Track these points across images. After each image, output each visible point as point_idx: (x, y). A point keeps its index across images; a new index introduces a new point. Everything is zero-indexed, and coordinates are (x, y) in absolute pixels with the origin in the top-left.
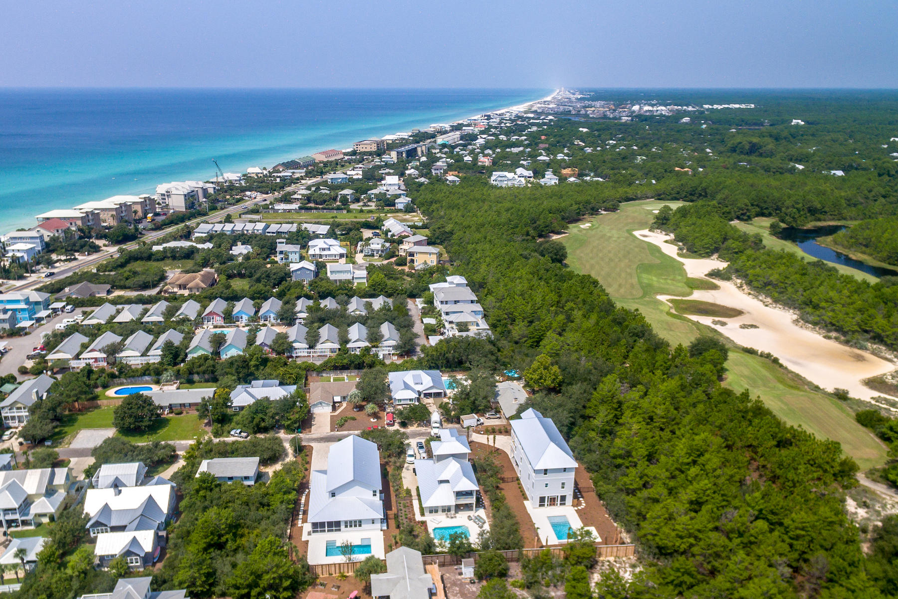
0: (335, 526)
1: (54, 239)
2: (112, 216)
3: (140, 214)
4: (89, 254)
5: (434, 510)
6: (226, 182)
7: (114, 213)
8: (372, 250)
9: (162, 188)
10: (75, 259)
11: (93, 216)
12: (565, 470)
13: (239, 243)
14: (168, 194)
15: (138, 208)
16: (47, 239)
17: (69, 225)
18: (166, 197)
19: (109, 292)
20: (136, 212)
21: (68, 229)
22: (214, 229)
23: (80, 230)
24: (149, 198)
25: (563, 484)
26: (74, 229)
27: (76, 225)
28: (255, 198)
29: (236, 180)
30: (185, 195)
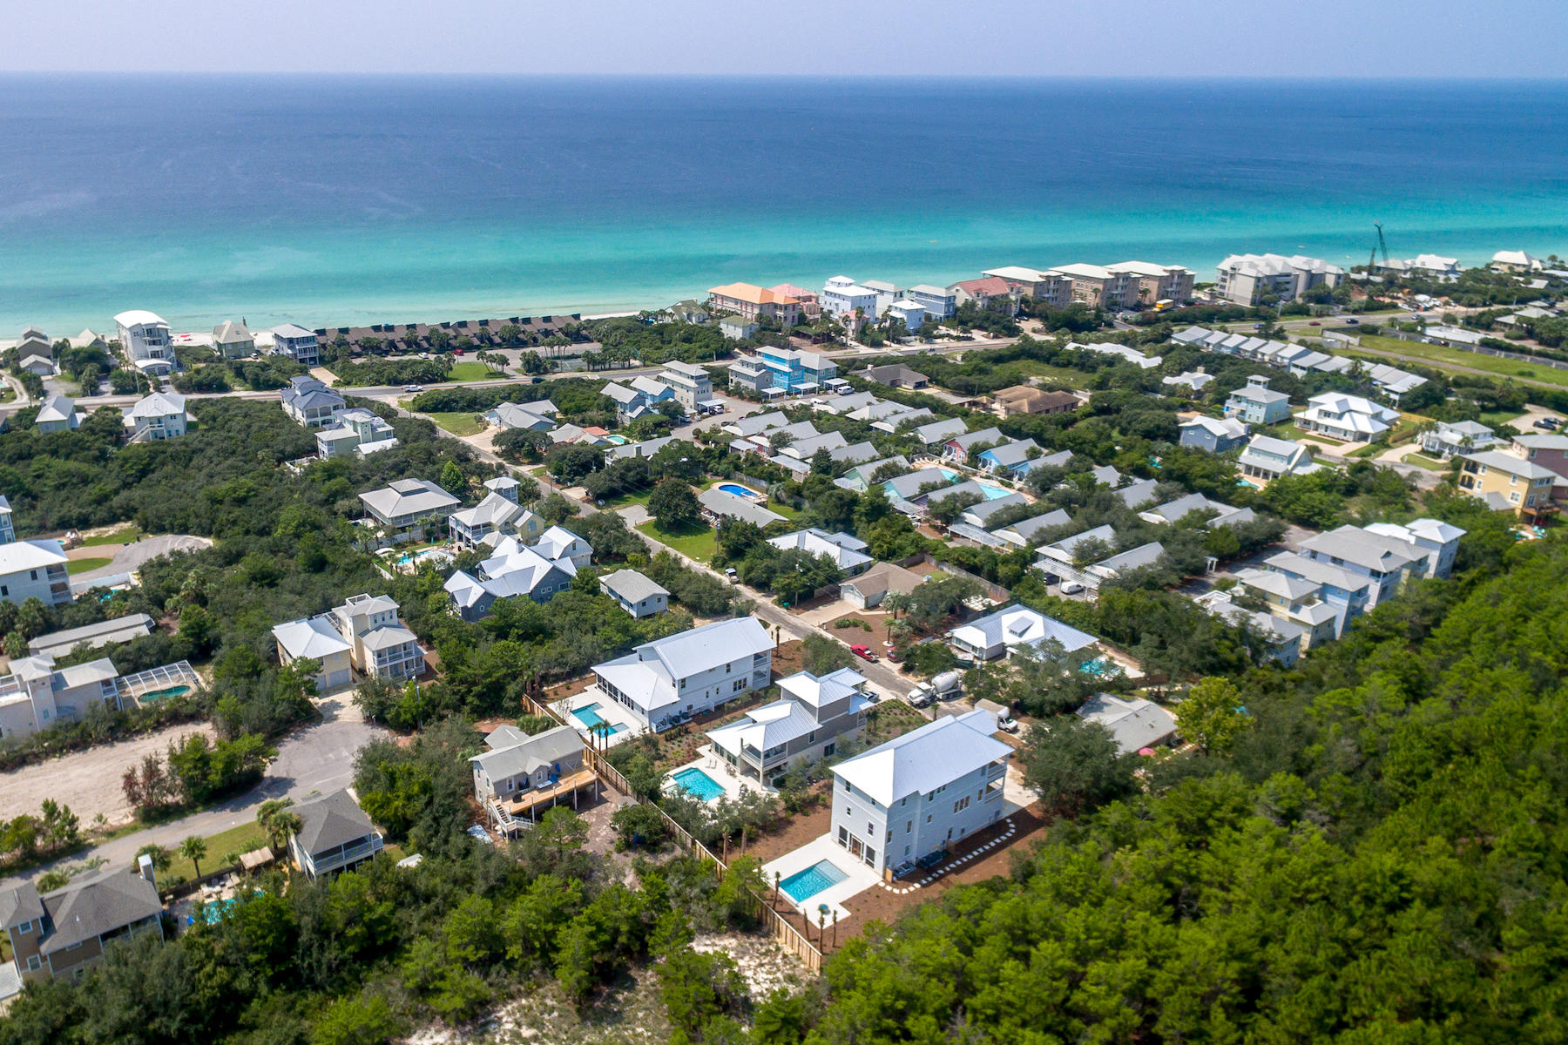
0: (613, 692)
1: (970, 306)
2: (1096, 291)
3: (1153, 295)
4: (995, 337)
5: (719, 749)
6: (1405, 272)
7: (1100, 287)
8: (1443, 444)
9: (1226, 265)
10: (970, 339)
11: (1060, 286)
12: (874, 802)
13: (1201, 368)
14: (1233, 273)
15: (1153, 287)
16: (959, 303)
17: (1008, 291)
18: (1228, 278)
19: (920, 385)
20: (1145, 292)
21: (1007, 296)
22: (1207, 340)
23: (1024, 301)
24: (1181, 274)
25: (871, 826)
26: (1013, 298)
27: (1018, 292)
28: (1426, 309)
29: (1439, 271)
30: (1258, 279)
